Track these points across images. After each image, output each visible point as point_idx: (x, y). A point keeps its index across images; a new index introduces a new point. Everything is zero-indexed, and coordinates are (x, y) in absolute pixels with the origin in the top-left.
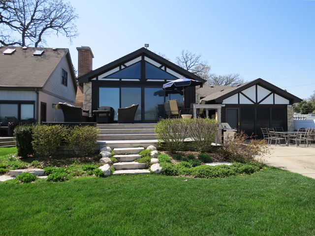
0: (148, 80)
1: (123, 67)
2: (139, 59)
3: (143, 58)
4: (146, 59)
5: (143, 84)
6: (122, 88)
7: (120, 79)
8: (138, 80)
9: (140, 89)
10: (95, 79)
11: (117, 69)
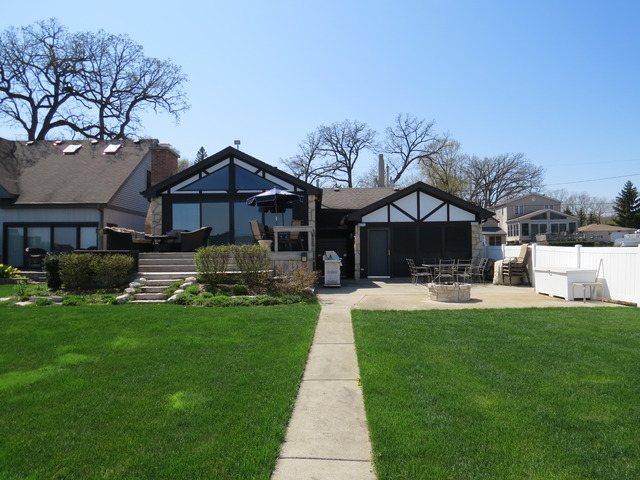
0: (239, 192)
1: (204, 174)
2: (227, 162)
3: (232, 161)
4: (237, 161)
5: (232, 197)
6: (203, 204)
7: (201, 191)
8: (225, 192)
9: (228, 204)
10: (166, 192)
11: (196, 177)
